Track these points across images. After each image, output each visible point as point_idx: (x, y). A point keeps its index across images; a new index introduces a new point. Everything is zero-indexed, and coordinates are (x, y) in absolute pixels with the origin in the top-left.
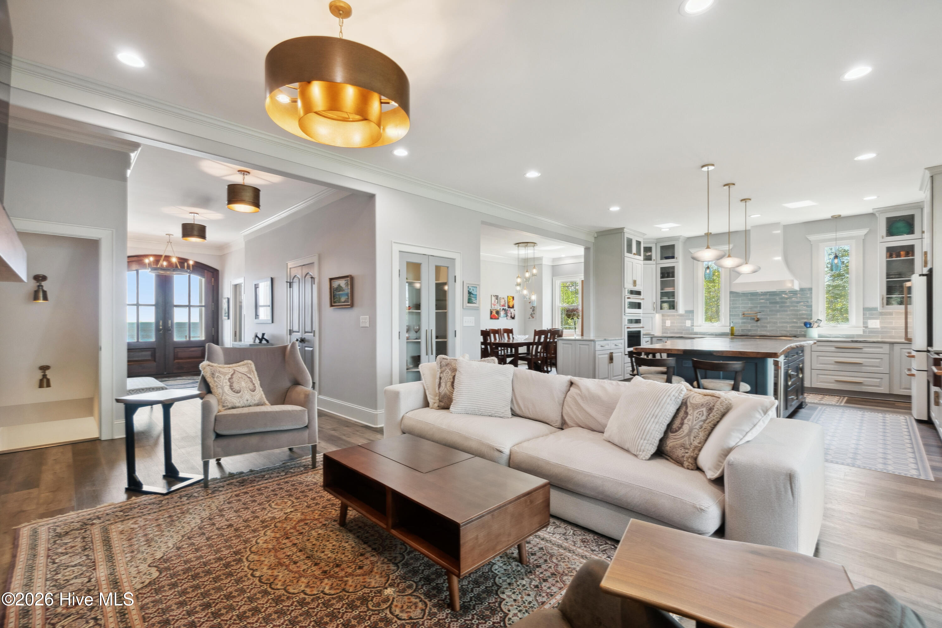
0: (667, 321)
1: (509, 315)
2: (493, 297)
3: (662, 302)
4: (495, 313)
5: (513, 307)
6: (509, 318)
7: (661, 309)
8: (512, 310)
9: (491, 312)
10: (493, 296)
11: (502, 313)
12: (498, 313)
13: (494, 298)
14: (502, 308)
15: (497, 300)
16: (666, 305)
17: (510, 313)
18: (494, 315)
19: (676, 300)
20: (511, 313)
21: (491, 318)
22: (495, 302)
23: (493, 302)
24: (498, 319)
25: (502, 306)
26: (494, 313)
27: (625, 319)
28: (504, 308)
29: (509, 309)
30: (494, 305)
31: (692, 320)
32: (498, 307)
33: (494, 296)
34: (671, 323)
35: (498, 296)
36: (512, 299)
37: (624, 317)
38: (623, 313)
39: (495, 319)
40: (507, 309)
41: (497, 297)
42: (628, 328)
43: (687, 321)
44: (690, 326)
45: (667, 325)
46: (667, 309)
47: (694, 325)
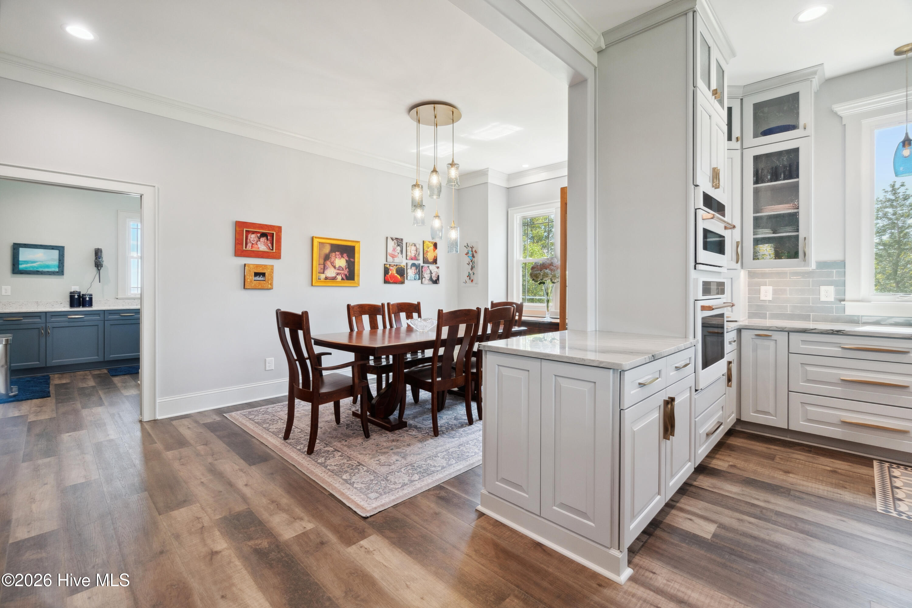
0: (763, 288)
1: (427, 275)
2: (390, 242)
3: (757, 242)
4: (395, 272)
5: (435, 261)
6: (426, 280)
7: (756, 257)
8: (432, 267)
9: (386, 271)
10: (389, 240)
11: (411, 273)
12: (401, 272)
13: (391, 244)
14: (410, 262)
15: (399, 248)
16: (767, 249)
17: (428, 272)
18: (393, 276)
19: (802, 234)
20: (431, 273)
21: (386, 281)
22: (394, 250)
23: (390, 250)
24: (403, 283)
25: (412, 259)
26: (393, 271)
27: (696, 280)
28: (416, 262)
29: (426, 265)
30: (393, 256)
31: (841, 285)
32: (402, 261)
33: (392, 239)
35: (402, 240)
36: (432, 247)
38: (692, 264)
39: (396, 282)
40: (422, 264)
41: (399, 242)
42: (703, 308)
43: (823, 288)
44: (833, 300)
45: (762, 298)
46: (769, 257)
47: (846, 299)
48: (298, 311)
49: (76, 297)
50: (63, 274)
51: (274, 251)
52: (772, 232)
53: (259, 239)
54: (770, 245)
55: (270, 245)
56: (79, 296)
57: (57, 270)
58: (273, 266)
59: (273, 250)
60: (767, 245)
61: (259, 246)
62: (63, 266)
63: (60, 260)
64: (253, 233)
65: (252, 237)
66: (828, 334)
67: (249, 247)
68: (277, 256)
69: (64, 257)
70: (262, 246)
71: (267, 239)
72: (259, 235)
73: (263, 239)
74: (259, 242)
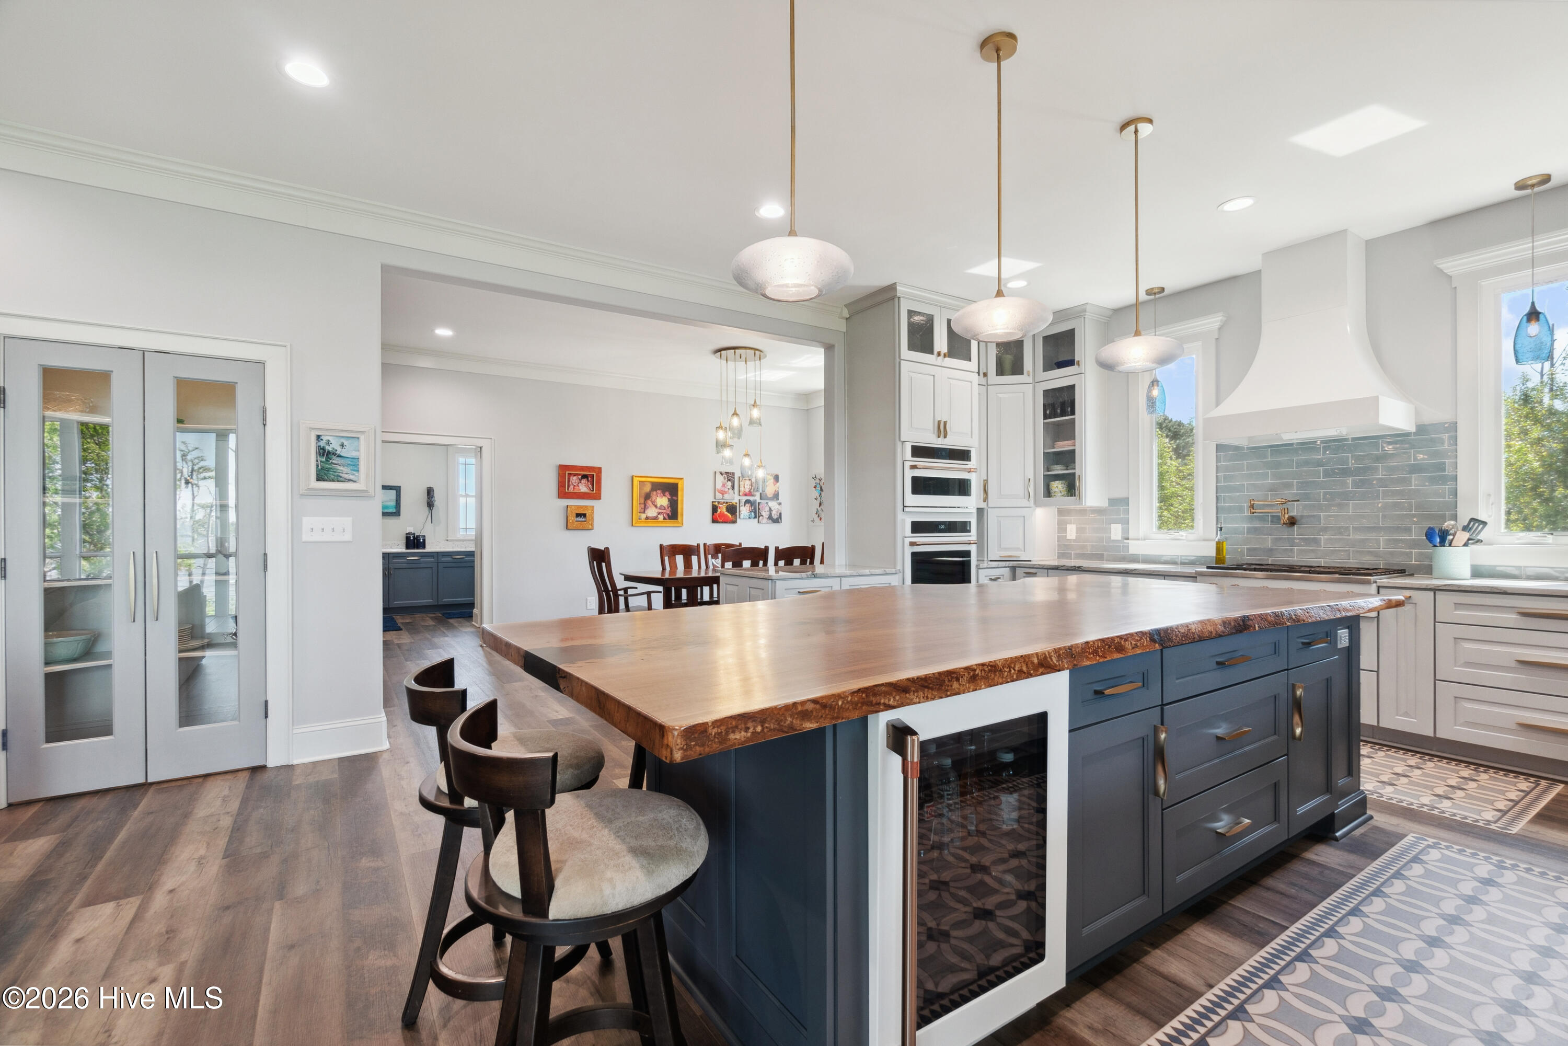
0: (1069, 527)
1: (765, 514)
2: (718, 476)
3: (1049, 478)
4: (724, 510)
5: (776, 496)
6: (764, 520)
7: (1049, 494)
8: (773, 504)
9: (715, 509)
10: (718, 475)
11: (745, 511)
12: (732, 509)
13: (720, 479)
14: (744, 498)
15: (729, 483)
16: (1058, 486)
17: (767, 509)
18: (722, 515)
19: (1077, 472)
20: (770, 510)
21: (714, 521)
22: (724, 485)
23: (719, 486)
24: (734, 522)
25: (746, 495)
26: (723, 509)
27: (903, 520)
28: (751, 498)
29: (764, 502)
30: (723, 493)
31: (1125, 522)
32: (734, 498)
33: (721, 474)
34: (1080, 530)
35: (733, 474)
36: (772, 481)
37: (900, 515)
38: (900, 506)
39: (726, 521)
40: (758, 500)
41: (730, 476)
42: (912, 544)
43: (1113, 526)
44: (1120, 539)
45: (1068, 537)
46: (1060, 494)
47: (1130, 538)
48: (602, 547)
49: (412, 538)
50: (400, 515)
51: (595, 492)
52: (1065, 468)
53: (580, 480)
54: (1061, 482)
55: (590, 486)
56: (414, 537)
57: (394, 511)
58: (593, 507)
59: (593, 491)
60: (1058, 482)
61: (581, 488)
62: (400, 506)
63: (396, 501)
64: (575, 475)
65: (574, 479)
66: (1072, 570)
67: (571, 490)
68: (597, 497)
69: (400, 497)
70: (583, 488)
71: (588, 481)
72: (580, 477)
73: (584, 481)
74: (580, 484)
